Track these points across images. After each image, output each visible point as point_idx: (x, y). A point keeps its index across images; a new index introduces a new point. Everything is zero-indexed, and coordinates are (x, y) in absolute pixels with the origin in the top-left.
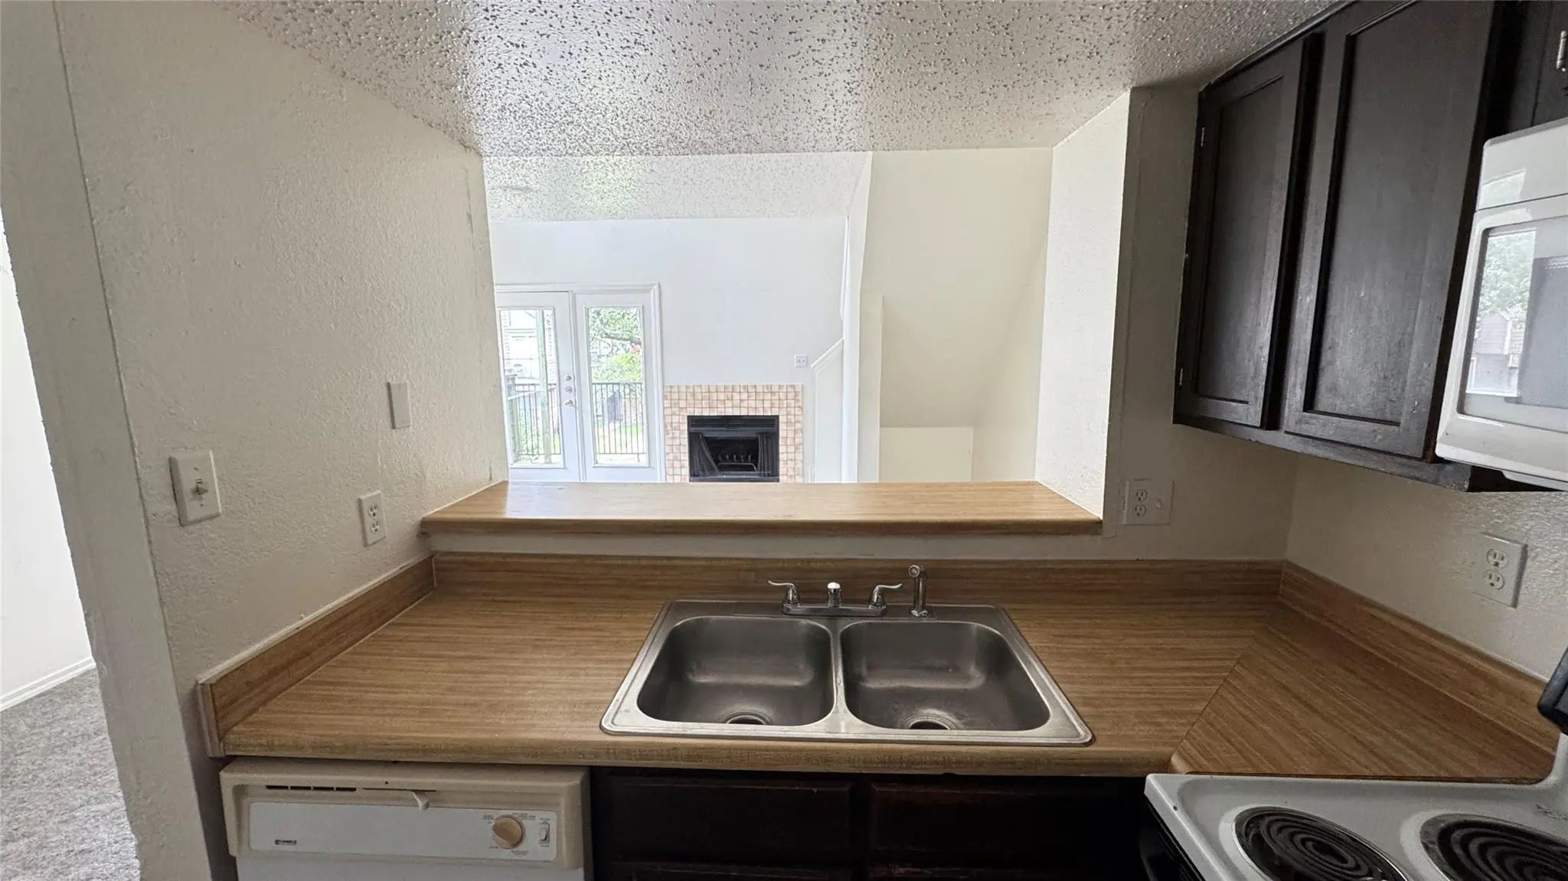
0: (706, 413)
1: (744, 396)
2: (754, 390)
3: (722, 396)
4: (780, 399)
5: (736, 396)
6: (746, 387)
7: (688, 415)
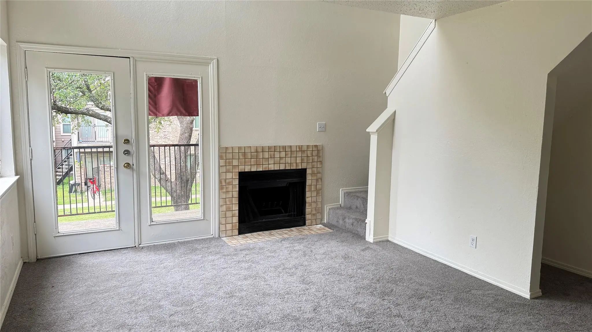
0: (254, 169)
1: (283, 154)
2: (290, 150)
3: (266, 155)
4: (307, 156)
5: (277, 155)
6: (284, 147)
7: (239, 171)
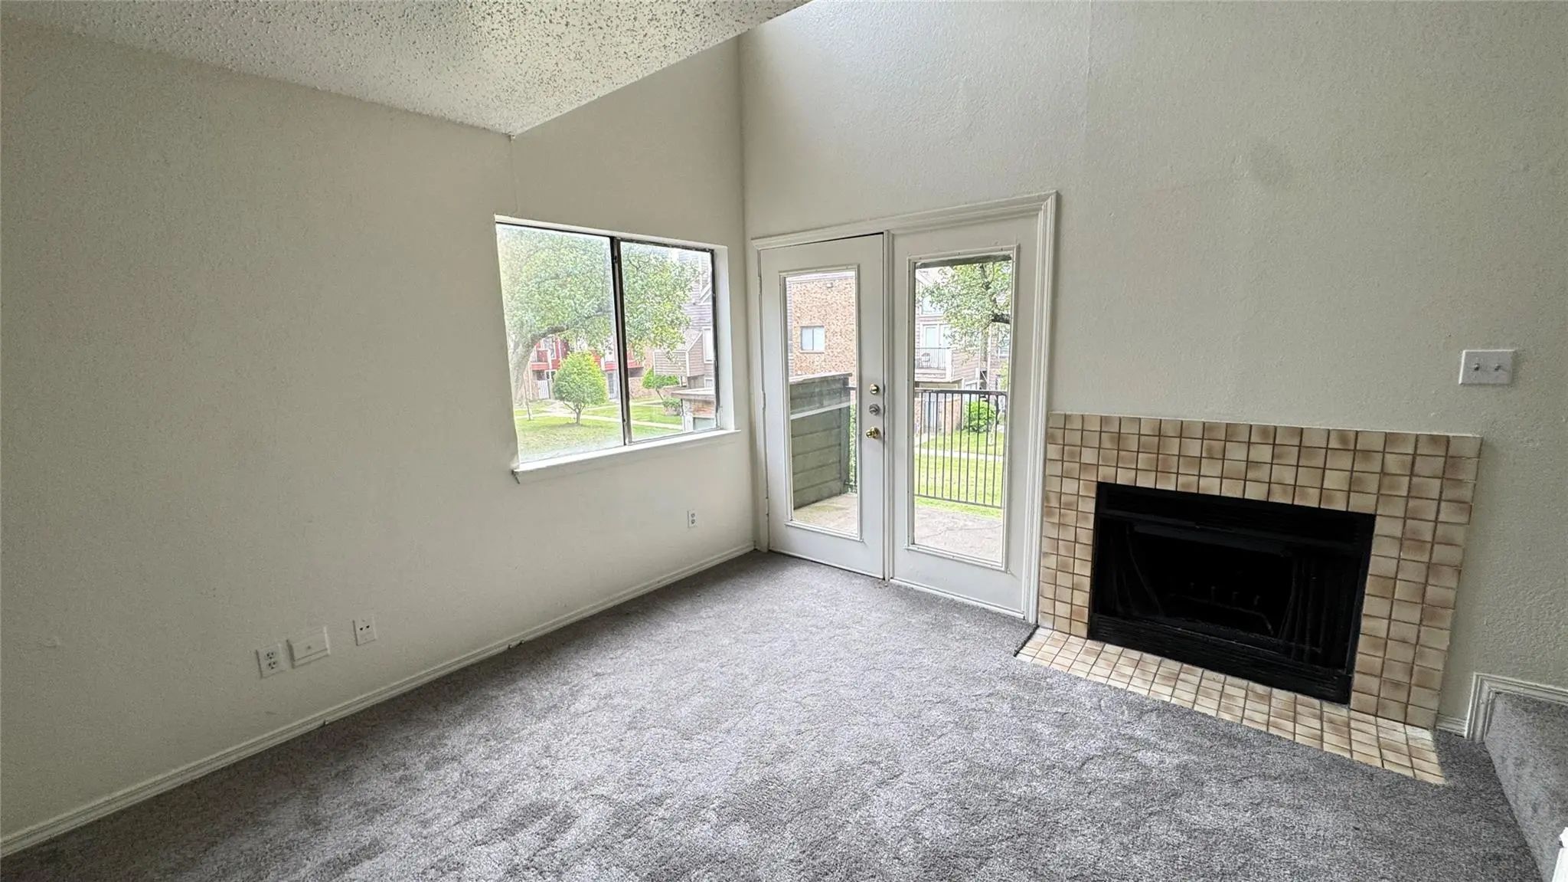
0: (1146, 482)
1: (1263, 453)
2: (1296, 442)
3: (1194, 448)
4: (1383, 473)
5: (1236, 452)
6: (1270, 435)
7: (1099, 480)
